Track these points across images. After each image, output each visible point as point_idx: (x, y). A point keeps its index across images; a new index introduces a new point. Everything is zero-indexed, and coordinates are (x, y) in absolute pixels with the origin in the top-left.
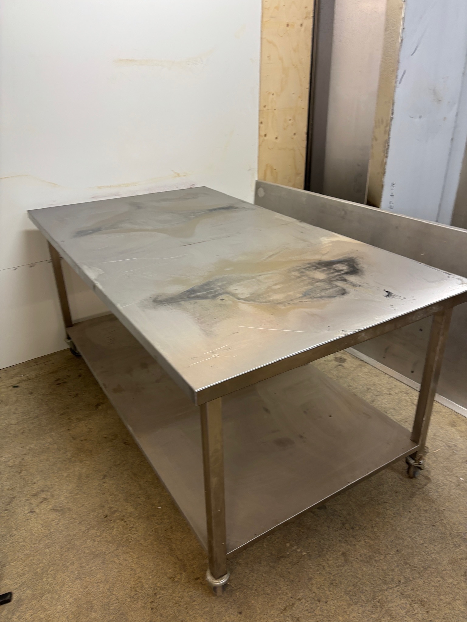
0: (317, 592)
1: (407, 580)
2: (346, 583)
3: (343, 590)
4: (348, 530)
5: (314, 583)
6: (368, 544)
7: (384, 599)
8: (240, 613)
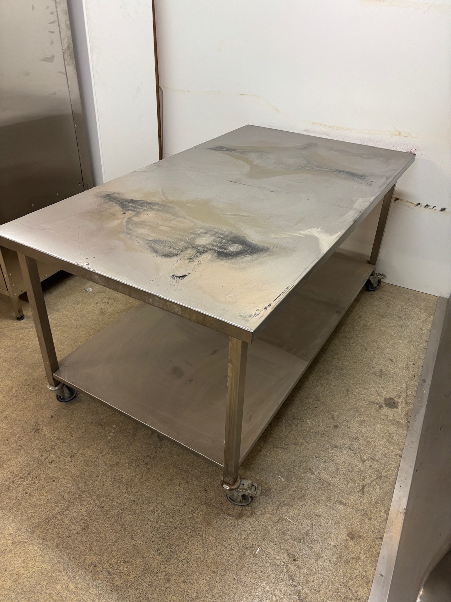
0: (78, 454)
1: (106, 513)
2: (91, 470)
3: (84, 469)
4: (143, 461)
5: (86, 450)
6: (133, 478)
7: (83, 499)
8: (52, 417)
